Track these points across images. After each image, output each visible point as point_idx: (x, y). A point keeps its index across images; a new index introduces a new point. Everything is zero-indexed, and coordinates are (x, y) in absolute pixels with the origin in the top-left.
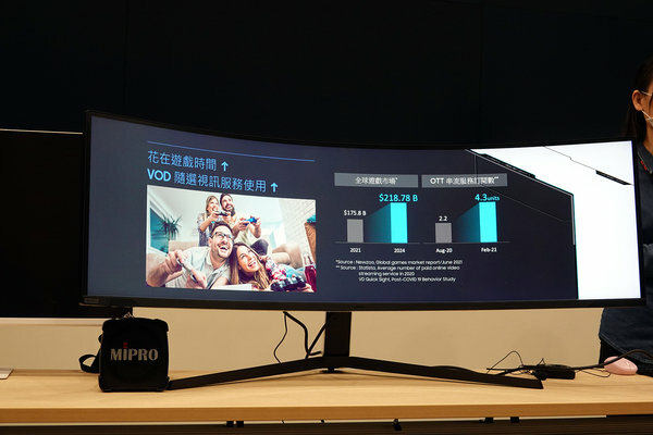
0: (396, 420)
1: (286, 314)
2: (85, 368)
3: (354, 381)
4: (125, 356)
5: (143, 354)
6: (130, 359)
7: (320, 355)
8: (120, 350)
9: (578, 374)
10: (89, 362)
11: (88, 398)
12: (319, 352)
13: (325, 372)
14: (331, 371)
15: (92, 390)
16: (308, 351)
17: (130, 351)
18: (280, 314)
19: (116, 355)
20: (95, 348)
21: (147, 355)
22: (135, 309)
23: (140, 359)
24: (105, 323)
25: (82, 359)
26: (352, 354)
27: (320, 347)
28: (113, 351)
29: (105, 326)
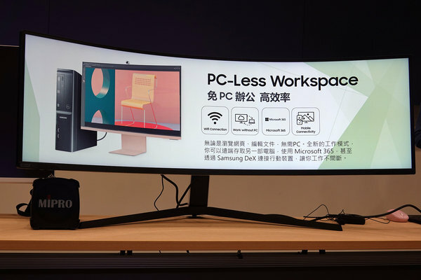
0: (239, 251)
1: (163, 176)
2: (20, 213)
3: (210, 224)
4: (49, 204)
5: (61, 204)
6: (52, 206)
7: (187, 206)
8: (45, 201)
9: (367, 221)
10: (23, 209)
11: (22, 234)
12: (186, 204)
13: (190, 218)
14: (195, 217)
15: (25, 228)
16: (178, 203)
17: (53, 201)
18: (159, 176)
19: (42, 204)
20: (27, 199)
21: (65, 204)
22: (56, 172)
23: (59, 206)
24: (35, 181)
25: (19, 206)
26: (210, 205)
27: (186, 200)
28: (40, 201)
29: (35, 184)
